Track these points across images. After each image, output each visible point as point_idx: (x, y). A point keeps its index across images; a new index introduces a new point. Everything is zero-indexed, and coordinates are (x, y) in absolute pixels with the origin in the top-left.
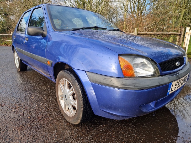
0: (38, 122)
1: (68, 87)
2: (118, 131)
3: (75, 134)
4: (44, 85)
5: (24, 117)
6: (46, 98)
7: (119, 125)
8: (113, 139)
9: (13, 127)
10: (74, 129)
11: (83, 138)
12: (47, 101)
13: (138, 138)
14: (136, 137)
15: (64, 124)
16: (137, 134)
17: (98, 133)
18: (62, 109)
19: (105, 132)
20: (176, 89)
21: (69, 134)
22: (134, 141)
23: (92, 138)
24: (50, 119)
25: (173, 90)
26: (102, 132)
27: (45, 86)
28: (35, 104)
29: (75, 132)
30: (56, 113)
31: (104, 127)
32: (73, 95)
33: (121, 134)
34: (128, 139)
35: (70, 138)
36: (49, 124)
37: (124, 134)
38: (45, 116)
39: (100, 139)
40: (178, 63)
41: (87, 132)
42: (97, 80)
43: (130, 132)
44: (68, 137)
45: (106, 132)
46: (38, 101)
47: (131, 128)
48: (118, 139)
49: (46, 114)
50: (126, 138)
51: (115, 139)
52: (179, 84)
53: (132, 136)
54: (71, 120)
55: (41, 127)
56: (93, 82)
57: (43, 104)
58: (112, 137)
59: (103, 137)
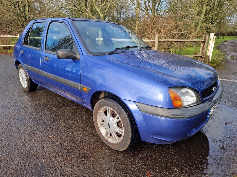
0: (80, 151)
2: (161, 154)
3: (122, 160)
4: (67, 109)
5: (63, 147)
6: (76, 125)
7: (160, 148)
8: (158, 162)
9: (57, 158)
10: (119, 155)
11: (131, 163)
12: (79, 128)
13: (180, 158)
14: (179, 158)
15: (108, 151)
16: (179, 155)
17: (143, 157)
18: (103, 136)
19: (149, 156)
21: (117, 160)
22: (177, 162)
23: (140, 162)
24: (91, 147)
25: (210, 114)
26: (147, 156)
27: (69, 109)
28: (68, 132)
29: (121, 158)
30: (95, 141)
31: (147, 151)
33: (164, 156)
34: (172, 160)
35: (119, 164)
36: (92, 152)
37: (167, 156)
38: (85, 145)
39: (146, 162)
41: (133, 157)
42: (148, 111)
43: (172, 153)
44: (116, 163)
45: (151, 156)
46: (69, 129)
47: (172, 150)
48: (164, 161)
49: (85, 142)
50: (170, 160)
51: (161, 162)
52: (215, 108)
53: (174, 157)
54: (115, 147)
55: (86, 156)
56: (144, 112)
57: (76, 131)
58: (157, 160)
59: (149, 160)
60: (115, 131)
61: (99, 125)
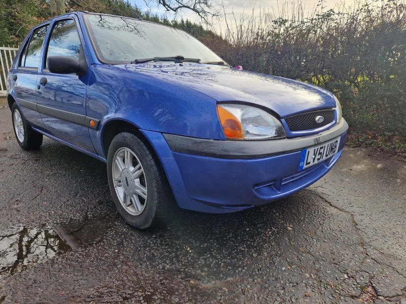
1: (131, 164)
20: (316, 162)
25: (309, 163)
32: (141, 177)
40: (320, 118)
42: (182, 146)
52: (320, 153)
56: (176, 150)
60: (136, 194)
61: (115, 183)
